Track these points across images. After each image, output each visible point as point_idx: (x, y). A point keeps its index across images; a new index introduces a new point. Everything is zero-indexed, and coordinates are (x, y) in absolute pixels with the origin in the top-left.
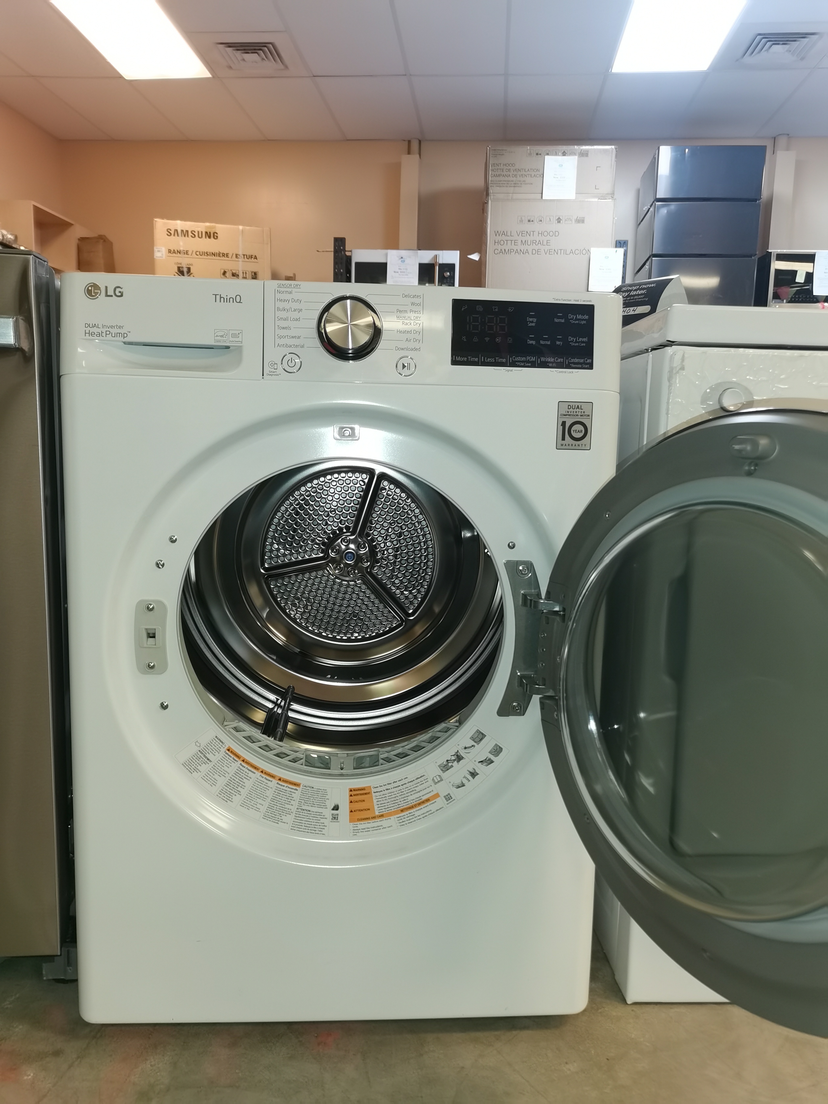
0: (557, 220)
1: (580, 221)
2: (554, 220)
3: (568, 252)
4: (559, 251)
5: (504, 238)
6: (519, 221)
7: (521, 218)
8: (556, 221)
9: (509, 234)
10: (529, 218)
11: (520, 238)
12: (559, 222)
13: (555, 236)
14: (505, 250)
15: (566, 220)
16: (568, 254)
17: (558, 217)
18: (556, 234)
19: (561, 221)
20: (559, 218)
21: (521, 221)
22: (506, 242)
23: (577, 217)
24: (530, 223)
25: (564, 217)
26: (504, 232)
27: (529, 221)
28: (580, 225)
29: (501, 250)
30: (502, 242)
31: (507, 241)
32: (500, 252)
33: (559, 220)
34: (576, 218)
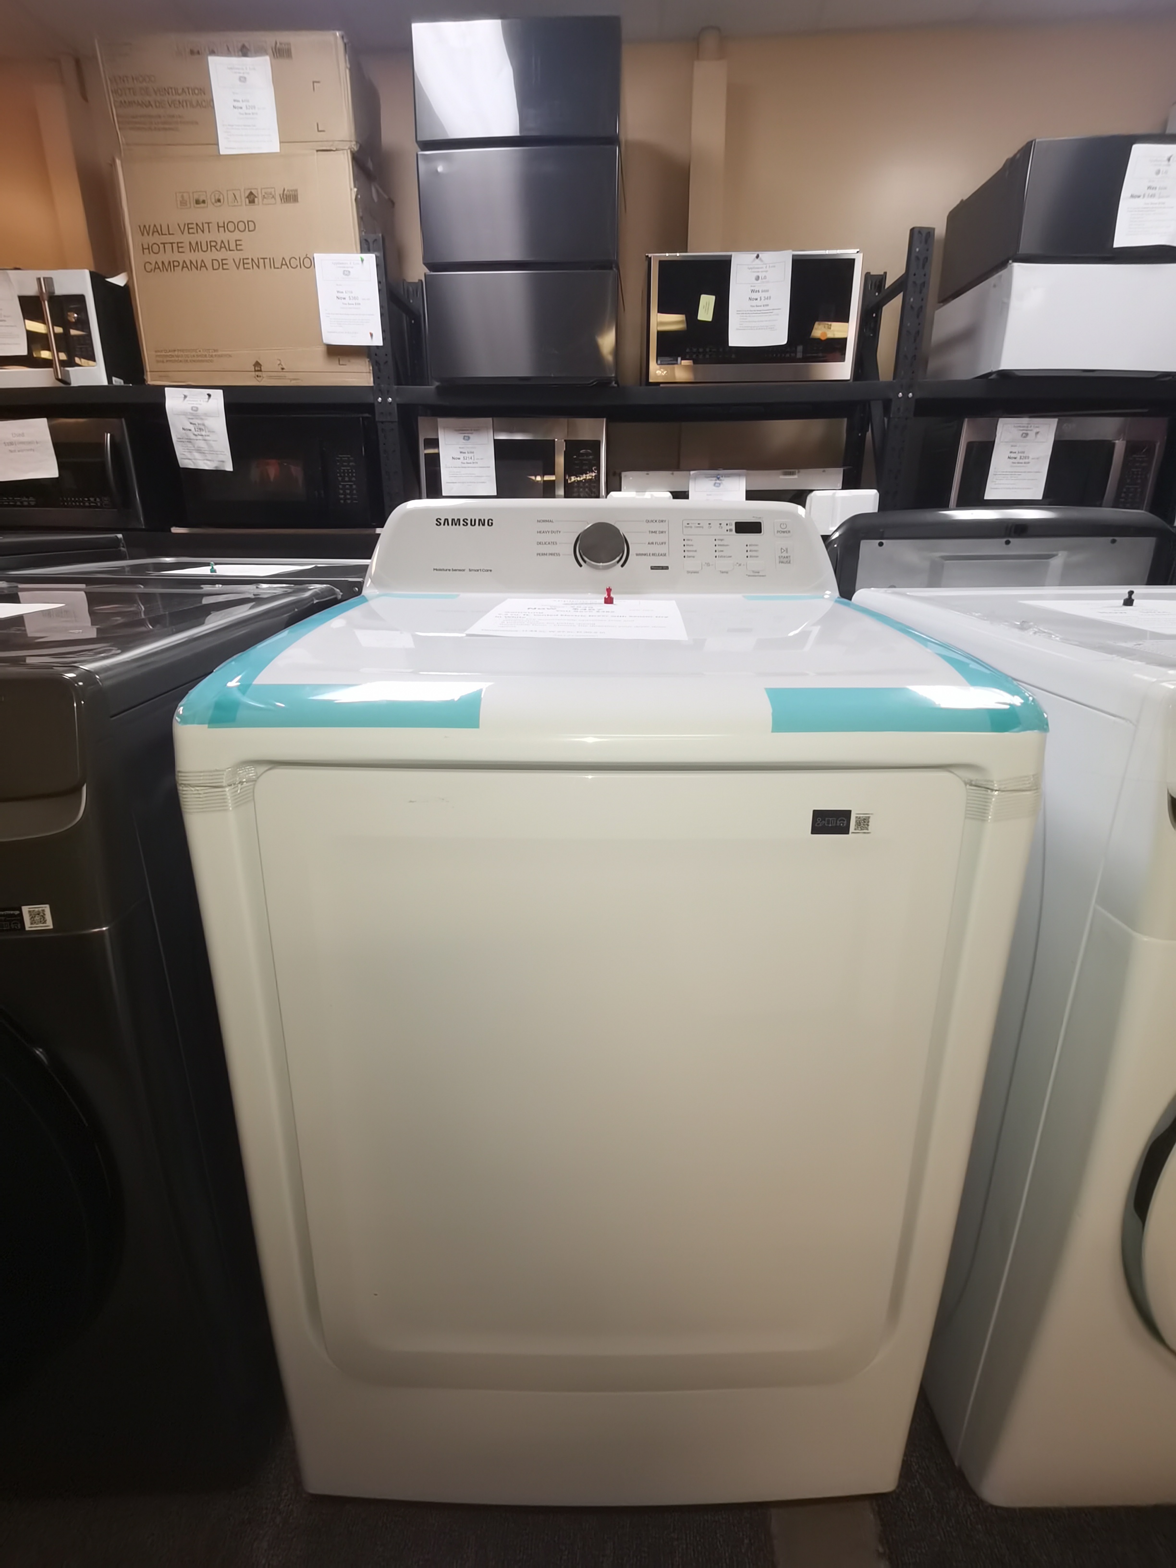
0: (248, 197)
1: (290, 197)
2: (243, 198)
3: (278, 265)
4: (261, 261)
5: (157, 239)
6: (179, 202)
7: (182, 196)
8: (247, 200)
9: (165, 231)
10: (196, 196)
11: (186, 238)
12: (252, 202)
13: (249, 231)
14: (163, 263)
15: (264, 197)
16: (278, 268)
17: (249, 191)
18: (249, 226)
19: (256, 199)
20: (251, 193)
21: (183, 203)
22: (162, 246)
23: (284, 190)
24: (198, 206)
25: (259, 191)
26: (155, 226)
27: (197, 202)
28: (290, 206)
29: (156, 263)
30: (155, 248)
31: (164, 244)
32: (155, 268)
33: (251, 198)
34: (282, 192)
